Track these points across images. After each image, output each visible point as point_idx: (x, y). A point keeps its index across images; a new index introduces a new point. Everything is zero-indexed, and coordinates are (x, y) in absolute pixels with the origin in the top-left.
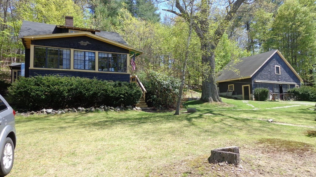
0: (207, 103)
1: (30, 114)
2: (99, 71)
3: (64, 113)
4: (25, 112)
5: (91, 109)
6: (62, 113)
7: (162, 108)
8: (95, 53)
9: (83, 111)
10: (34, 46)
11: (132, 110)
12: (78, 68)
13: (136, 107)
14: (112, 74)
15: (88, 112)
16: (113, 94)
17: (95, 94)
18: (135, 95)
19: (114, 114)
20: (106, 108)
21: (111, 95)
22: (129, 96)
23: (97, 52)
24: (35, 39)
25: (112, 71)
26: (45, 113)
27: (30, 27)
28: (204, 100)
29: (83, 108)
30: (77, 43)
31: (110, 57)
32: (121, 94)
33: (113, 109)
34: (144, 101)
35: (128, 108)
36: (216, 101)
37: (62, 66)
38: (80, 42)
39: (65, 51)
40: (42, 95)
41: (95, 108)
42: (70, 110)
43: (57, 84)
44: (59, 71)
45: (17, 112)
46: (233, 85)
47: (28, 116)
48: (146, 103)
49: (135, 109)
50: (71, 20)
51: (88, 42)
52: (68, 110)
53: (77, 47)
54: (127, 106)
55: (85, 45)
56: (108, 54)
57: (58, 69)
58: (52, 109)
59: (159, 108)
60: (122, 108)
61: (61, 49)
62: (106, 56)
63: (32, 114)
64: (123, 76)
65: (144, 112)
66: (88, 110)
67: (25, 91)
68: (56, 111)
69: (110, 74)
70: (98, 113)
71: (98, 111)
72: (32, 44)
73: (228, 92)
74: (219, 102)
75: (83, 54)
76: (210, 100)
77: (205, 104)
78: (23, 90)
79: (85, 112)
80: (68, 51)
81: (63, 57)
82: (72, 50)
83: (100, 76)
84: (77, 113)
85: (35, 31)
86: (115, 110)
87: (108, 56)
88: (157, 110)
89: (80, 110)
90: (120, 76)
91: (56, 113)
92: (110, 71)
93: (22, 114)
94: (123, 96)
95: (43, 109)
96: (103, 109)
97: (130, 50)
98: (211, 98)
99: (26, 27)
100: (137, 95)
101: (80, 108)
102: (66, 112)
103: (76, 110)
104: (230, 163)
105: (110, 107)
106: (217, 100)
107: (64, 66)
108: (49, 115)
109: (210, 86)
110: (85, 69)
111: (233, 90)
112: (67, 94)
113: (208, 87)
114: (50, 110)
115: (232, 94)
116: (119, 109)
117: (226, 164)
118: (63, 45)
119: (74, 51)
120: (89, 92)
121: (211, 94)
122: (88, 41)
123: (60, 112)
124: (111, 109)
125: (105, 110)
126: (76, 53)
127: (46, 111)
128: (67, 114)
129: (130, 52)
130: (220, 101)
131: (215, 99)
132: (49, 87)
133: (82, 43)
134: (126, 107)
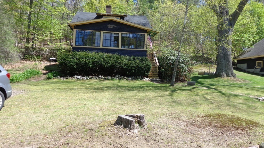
0: (219, 78)
1: (66, 78)
2: (121, 48)
3: (88, 79)
4: (64, 77)
5: (108, 77)
6: (87, 79)
7: (169, 80)
8: (118, 34)
9: (102, 78)
10: (76, 30)
11: (141, 80)
12: (106, 46)
13: (145, 78)
14: (132, 50)
15: (105, 80)
16: (126, 67)
17: (112, 66)
18: (145, 68)
19: (125, 82)
20: (120, 77)
21: (124, 67)
22: (139, 69)
23: (120, 33)
24: (76, 25)
25: (132, 48)
26: (76, 78)
27: (79, 16)
28: (217, 75)
29: (103, 77)
30: (106, 26)
31: (131, 37)
32: (133, 67)
33: (125, 79)
34: (157, 74)
35: (138, 78)
36: (229, 77)
37: (94, 44)
38: (108, 25)
39: (97, 33)
40: (75, 66)
41: (111, 77)
42: (93, 78)
43: (85, 58)
44: (92, 48)
45: (59, 76)
46: (262, 61)
47: (65, 79)
48: (158, 75)
49: (144, 79)
50: (110, 8)
51: (113, 26)
52: (92, 77)
53: (105, 29)
54: (138, 77)
55: (112, 27)
56: (129, 34)
57: (92, 47)
58: (81, 76)
59: (166, 80)
60: (134, 78)
61: (94, 31)
62: (128, 36)
63: (68, 78)
64: (141, 52)
65: (152, 82)
66: (106, 78)
67: (64, 62)
68: (83, 78)
69: (130, 50)
70: (113, 81)
71: (113, 79)
72: (75, 29)
73: (256, 68)
74: (232, 78)
75: (110, 35)
76: (223, 76)
77: (217, 79)
78: (63, 62)
79: (103, 80)
80: (99, 33)
81: (95, 37)
82: (102, 32)
83: (121, 52)
84: (98, 80)
85: (82, 19)
86: (126, 79)
87: (129, 36)
88: (164, 81)
89: (100, 77)
90: (138, 52)
91: (83, 79)
92: (131, 48)
93: (62, 78)
94: (134, 69)
95: (75, 75)
96: (118, 78)
97: (147, 30)
98: (224, 73)
99: (78, 16)
100: (146, 68)
101: (100, 76)
102: (89, 79)
103: (97, 77)
104: (125, 127)
105: (123, 77)
106: (231, 75)
107: (96, 45)
108: (78, 80)
109: (224, 62)
110: (111, 46)
111: (261, 66)
112: (91, 65)
113: (222, 63)
114: (79, 77)
115: (259, 71)
116: (130, 79)
117: (122, 127)
118: (95, 29)
119: (103, 32)
120: (107, 64)
121: (225, 69)
122: (114, 24)
123: (86, 78)
124: (124, 78)
125: (119, 79)
126: (105, 34)
127: (76, 77)
128: (90, 80)
129: (147, 32)
130: (234, 77)
131: (229, 75)
132: (80, 60)
133: (109, 26)
134: (136, 78)
